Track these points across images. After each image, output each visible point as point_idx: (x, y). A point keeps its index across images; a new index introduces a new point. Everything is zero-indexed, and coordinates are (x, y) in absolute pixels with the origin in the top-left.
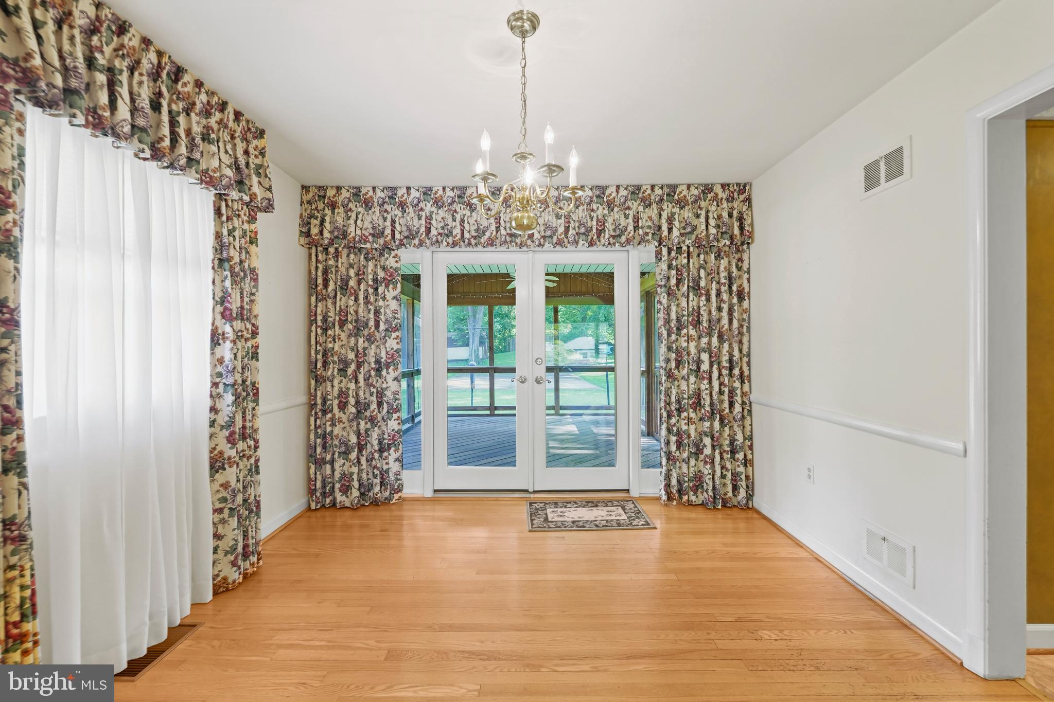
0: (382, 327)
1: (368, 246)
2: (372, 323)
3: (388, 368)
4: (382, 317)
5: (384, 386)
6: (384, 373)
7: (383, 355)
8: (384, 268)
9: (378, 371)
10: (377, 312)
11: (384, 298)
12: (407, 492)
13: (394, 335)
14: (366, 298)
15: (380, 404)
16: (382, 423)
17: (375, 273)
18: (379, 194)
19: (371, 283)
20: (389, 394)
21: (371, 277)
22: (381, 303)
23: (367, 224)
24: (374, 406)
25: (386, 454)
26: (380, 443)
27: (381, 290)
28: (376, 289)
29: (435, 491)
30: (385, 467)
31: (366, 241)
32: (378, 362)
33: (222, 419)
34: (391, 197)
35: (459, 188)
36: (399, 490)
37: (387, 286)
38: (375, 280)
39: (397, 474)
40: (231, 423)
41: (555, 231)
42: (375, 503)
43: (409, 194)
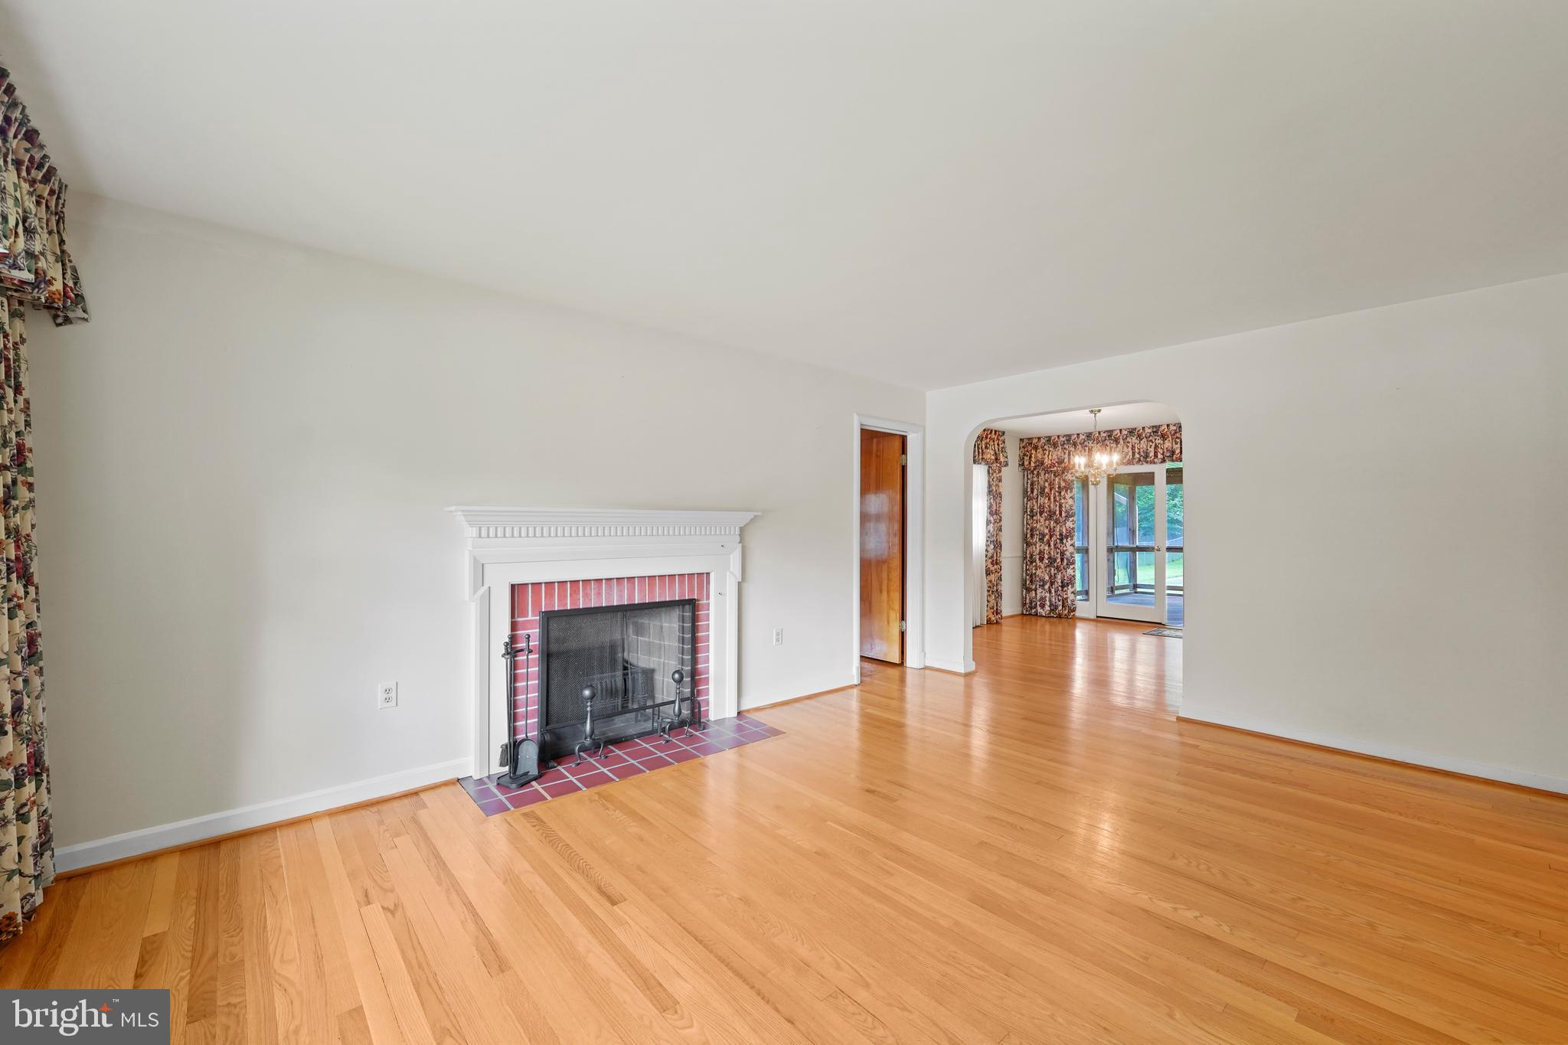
0: (1064, 514)
1: (1055, 469)
2: (1058, 513)
3: (1067, 538)
4: (1063, 509)
5: (1065, 549)
6: (1065, 541)
7: (1064, 531)
8: (1064, 480)
9: (1061, 540)
10: (1061, 506)
11: (1065, 498)
12: (1078, 614)
13: (1071, 519)
14: (1054, 498)
15: (1062, 560)
16: (1064, 571)
17: (1059, 484)
18: (1062, 439)
19: (1057, 490)
20: (1067, 553)
21: (1057, 486)
22: (1063, 501)
23: (1055, 457)
24: (1059, 560)
25: (1065, 589)
26: (1062, 582)
27: (1062, 494)
28: (1060, 493)
29: (1097, 617)
30: (1065, 596)
31: (1054, 466)
32: (1061, 535)
33: (990, 555)
34: (1068, 440)
35: (1107, 431)
36: (1074, 610)
37: (1066, 491)
38: (1059, 487)
39: (1073, 601)
40: (992, 557)
41: (1173, 452)
42: (1060, 616)
43: (1078, 437)
